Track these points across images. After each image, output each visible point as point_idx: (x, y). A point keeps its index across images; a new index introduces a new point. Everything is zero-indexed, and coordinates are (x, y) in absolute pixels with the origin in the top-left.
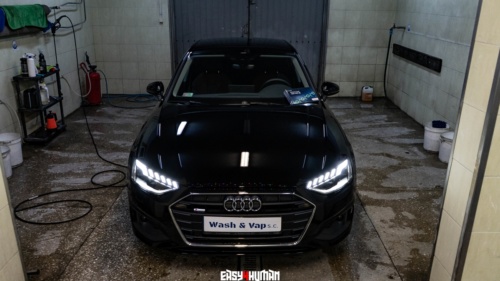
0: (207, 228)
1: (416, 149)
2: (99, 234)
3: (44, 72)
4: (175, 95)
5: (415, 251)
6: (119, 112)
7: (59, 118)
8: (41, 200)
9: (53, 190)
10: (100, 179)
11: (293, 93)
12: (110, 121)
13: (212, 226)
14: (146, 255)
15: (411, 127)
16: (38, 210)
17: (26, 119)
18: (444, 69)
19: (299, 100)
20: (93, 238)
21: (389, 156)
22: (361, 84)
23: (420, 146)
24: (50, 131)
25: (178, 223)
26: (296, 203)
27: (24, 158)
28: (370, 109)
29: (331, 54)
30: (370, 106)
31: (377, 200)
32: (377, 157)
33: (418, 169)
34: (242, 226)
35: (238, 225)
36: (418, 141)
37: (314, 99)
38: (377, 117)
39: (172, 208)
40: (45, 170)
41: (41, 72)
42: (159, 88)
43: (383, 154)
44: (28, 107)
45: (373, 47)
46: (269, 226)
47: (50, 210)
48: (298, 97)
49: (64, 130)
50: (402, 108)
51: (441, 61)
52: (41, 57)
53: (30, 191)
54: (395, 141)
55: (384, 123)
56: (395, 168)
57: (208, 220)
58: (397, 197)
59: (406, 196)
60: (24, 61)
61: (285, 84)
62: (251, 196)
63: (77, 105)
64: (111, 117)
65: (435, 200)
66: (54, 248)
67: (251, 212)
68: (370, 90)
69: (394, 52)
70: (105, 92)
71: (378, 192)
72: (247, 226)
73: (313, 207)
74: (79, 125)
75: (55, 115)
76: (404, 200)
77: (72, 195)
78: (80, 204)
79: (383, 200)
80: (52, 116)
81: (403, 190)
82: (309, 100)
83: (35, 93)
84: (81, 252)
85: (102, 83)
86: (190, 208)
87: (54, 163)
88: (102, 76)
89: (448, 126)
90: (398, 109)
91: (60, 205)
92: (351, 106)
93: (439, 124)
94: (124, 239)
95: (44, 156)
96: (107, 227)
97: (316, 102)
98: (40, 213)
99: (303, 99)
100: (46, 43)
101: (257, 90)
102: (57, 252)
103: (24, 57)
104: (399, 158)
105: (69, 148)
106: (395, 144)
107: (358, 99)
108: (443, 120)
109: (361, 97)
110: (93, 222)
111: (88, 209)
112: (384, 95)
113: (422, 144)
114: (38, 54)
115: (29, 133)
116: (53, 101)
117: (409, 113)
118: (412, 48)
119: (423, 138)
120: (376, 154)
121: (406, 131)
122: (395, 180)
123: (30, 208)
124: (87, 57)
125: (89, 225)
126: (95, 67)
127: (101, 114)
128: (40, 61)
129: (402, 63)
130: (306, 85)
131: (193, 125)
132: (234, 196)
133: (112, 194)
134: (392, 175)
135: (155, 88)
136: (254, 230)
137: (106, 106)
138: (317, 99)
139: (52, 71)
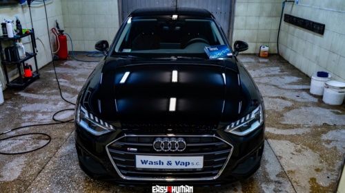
0: (139, 165)
1: (304, 93)
2: (54, 162)
3: (20, 34)
4: (117, 50)
5: (313, 180)
6: (80, 65)
7: (34, 69)
8: (13, 133)
9: (23, 125)
10: (61, 117)
11: (211, 49)
12: (73, 71)
13: (143, 163)
14: (90, 181)
15: (298, 76)
16: (10, 141)
17: (8, 69)
18: (326, 32)
19: (217, 55)
20: (50, 166)
21: (284, 98)
22: (259, 44)
23: (308, 91)
24: (26, 79)
25: (114, 160)
26: (217, 144)
27: (5, 99)
28: (266, 63)
29: (238, 22)
30: (266, 60)
31: (278, 135)
32: (275, 100)
33: (308, 109)
34: (169, 163)
35: (165, 163)
36: (305, 87)
37: (228, 54)
38: (272, 69)
39: (109, 147)
40: (20, 108)
41: (18, 34)
42: (104, 45)
43: (279, 97)
44: (9, 61)
45: (269, 16)
46: (193, 164)
47: (19, 142)
48: (215, 53)
49: (38, 78)
50: (291, 62)
51: (324, 26)
52: (18, 22)
53: (5, 126)
54: (287, 87)
55: (277, 73)
56: (288, 109)
57: (139, 159)
58: (293, 132)
59: (300, 131)
60: (4, 25)
61: (205, 43)
62: (177, 138)
63: (50, 59)
64: (74, 68)
65: (323, 135)
66: (16, 175)
67: (177, 152)
68: (266, 49)
69: (285, 20)
70: (71, 50)
71: (278, 128)
72: (174, 164)
73: (231, 147)
74: (50, 74)
75: (30, 66)
76: (299, 135)
77: (38, 129)
78: (43, 137)
79: (283, 135)
80: (28, 67)
81: (298, 126)
82: (225, 56)
83: (14, 50)
84: (38, 179)
85: (69, 43)
86: (124, 148)
87: (28, 103)
88: (68, 38)
89: (330, 76)
90: (288, 62)
91: (27, 137)
92: (253, 60)
93: (322, 75)
94: (74, 167)
95: (21, 97)
96: (61, 157)
97: (231, 57)
98: (10, 144)
99: (220, 54)
100: (23, 12)
101: (183, 47)
102: (19, 179)
103: (4, 22)
104: (292, 100)
105: (41, 91)
106: (288, 90)
107: (257, 55)
108: (325, 71)
109: (259, 54)
110: (51, 152)
111: (48, 141)
112: (276, 52)
113: (309, 89)
114: (15, 20)
115: (10, 80)
116: (29, 56)
117: (296, 66)
118: (300, 16)
119: (310, 85)
120: (274, 97)
121: (295, 79)
122: (290, 118)
123: (4, 139)
124: (57, 24)
125: (48, 154)
126: (63, 31)
127: (67, 66)
128: (17, 25)
129: (292, 28)
130: (222, 43)
131: (134, 75)
132: (162, 138)
133: (69, 128)
134: (288, 114)
135: (102, 46)
136: (179, 167)
137: (71, 60)
138: (231, 54)
139: (27, 34)
